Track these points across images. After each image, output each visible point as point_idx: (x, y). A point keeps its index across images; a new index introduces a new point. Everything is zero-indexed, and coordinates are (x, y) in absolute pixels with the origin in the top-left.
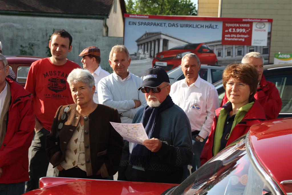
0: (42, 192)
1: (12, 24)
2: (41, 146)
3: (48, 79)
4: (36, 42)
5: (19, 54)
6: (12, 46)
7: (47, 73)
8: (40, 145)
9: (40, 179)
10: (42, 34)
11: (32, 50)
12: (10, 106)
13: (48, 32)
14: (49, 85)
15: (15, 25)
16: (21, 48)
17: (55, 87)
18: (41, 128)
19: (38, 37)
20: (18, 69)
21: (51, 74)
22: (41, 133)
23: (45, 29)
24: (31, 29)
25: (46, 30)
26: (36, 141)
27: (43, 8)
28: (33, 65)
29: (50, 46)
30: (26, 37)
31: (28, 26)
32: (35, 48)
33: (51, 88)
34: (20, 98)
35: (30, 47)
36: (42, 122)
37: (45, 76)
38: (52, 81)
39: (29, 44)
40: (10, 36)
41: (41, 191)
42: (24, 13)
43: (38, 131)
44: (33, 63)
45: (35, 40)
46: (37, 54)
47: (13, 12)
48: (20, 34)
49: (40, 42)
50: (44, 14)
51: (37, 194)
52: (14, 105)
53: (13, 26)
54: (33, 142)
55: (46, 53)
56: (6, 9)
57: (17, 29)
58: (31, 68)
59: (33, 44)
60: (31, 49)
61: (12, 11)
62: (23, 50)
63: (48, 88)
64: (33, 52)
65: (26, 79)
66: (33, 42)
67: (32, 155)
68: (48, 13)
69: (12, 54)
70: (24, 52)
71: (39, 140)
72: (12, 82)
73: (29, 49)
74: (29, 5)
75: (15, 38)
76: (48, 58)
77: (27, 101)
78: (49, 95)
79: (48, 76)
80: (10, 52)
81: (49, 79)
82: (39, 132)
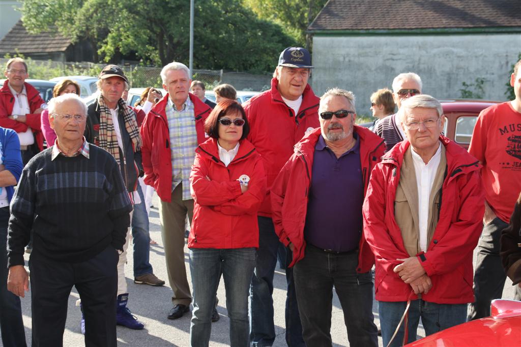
0: (495, 324)
1: (451, 48)
2: (493, 247)
3: (508, 137)
4: (488, 77)
5: (460, 98)
6: (449, 85)
7: (505, 127)
8: (491, 246)
9: (493, 301)
10: (500, 62)
11: (480, 90)
12: (445, 181)
13: (509, 58)
14: (508, 147)
15: (455, 50)
16: (463, 88)
17: (519, 151)
18: (494, 217)
19: (492, 68)
20: (458, 121)
21: (513, 130)
22: (493, 225)
23: (505, 55)
24: (482, 55)
25: (507, 56)
26: (485, 238)
27: (503, 20)
28: (482, 114)
29: (513, 81)
30: (472, 70)
31: (476, 50)
32: (487, 87)
33: (511, 152)
34: (460, 168)
35: (477, 85)
36: (496, 208)
37: (503, 133)
38: (513, 141)
39: (477, 81)
40: (447, 69)
41: (494, 322)
42: (471, 30)
43: (488, 222)
44: (483, 111)
45: (487, 73)
46: (490, 97)
47: (453, 30)
48: (462, 64)
49: (495, 77)
50: (504, 30)
51: (487, 325)
52: (451, 179)
53: (453, 53)
54: (480, 239)
55: (505, 93)
56: (442, 26)
57: (459, 57)
58: (479, 120)
59: (483, 80)
60: (480, 87)
61: (451, 28)
62: (467, 90)
63: (507, 151)
64: (484, 92)
65: (471, 137)
66: (483, 77)
67: (478, 262)
68: (512, 27)
69: (449, 98)
70: (467, 94)
71: (491, 237)
72: (449, 141)
73: (475, 89)
74: (479, 16)
75: (454, 72)
76: (508, 102)
77: (472, 172)
78: (508, 164)
79: (508, 132)
80: (445, 94)
81: (510, 138)
82: (491, 224)
